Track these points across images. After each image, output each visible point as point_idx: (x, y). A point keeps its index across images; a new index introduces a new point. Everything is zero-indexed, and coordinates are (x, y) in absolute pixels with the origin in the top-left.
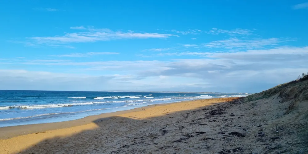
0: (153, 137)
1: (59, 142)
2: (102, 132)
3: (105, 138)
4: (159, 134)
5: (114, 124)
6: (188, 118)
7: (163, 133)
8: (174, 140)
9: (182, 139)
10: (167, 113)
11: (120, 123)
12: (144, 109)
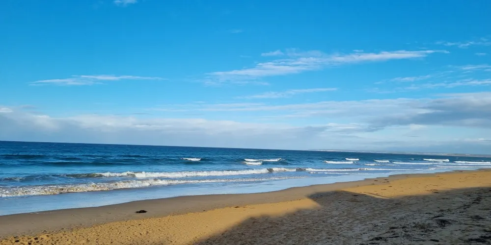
0: (423, 228)
1: (270, 223)
2: (329, 213)
3: (338, 223)
4: (434, 225)
5: (342, 203)
6: (483, 201)
7: (442, 224)
8: (470, 237)
9: (485, 237)
10: (436, 191)
11: (352, 201)
12: (386, 181)
